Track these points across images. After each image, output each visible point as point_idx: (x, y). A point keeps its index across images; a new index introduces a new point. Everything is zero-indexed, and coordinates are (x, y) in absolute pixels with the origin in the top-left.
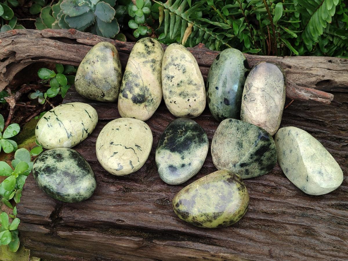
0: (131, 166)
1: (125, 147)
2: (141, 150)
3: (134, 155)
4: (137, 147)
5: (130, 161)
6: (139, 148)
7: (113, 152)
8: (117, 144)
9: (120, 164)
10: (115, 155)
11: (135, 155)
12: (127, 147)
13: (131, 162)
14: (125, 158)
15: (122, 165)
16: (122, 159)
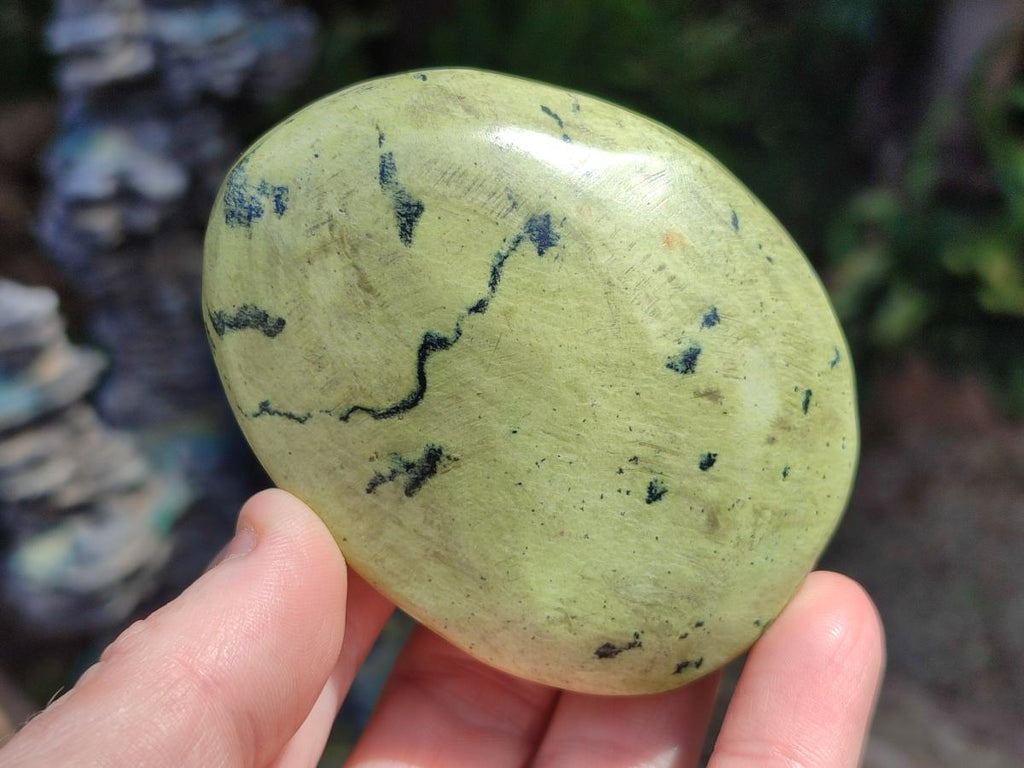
0: (232, 312)
1: (443, 343)
2: (372, 487)
3: (333, 383)
4: (416, 456)
5: (281, 323)
6: (403, 479)
7: (426, 201)
8: (506, 273)
9: (280, 209)
10: (388, 198)
11: (337, 398)
12: (435, 358)
13: (272, 327)
14: (327, 283)
15: (258, 225)
16: (324, 249)
